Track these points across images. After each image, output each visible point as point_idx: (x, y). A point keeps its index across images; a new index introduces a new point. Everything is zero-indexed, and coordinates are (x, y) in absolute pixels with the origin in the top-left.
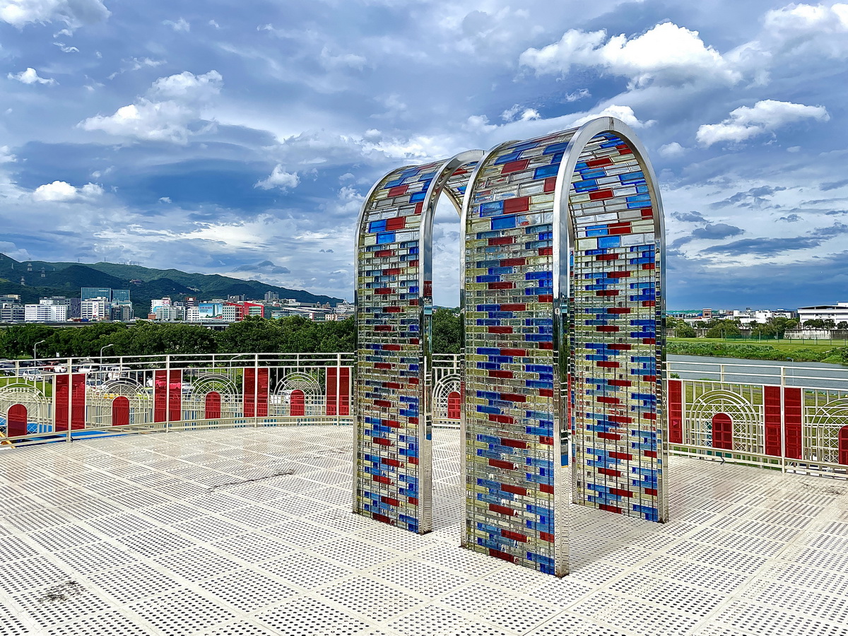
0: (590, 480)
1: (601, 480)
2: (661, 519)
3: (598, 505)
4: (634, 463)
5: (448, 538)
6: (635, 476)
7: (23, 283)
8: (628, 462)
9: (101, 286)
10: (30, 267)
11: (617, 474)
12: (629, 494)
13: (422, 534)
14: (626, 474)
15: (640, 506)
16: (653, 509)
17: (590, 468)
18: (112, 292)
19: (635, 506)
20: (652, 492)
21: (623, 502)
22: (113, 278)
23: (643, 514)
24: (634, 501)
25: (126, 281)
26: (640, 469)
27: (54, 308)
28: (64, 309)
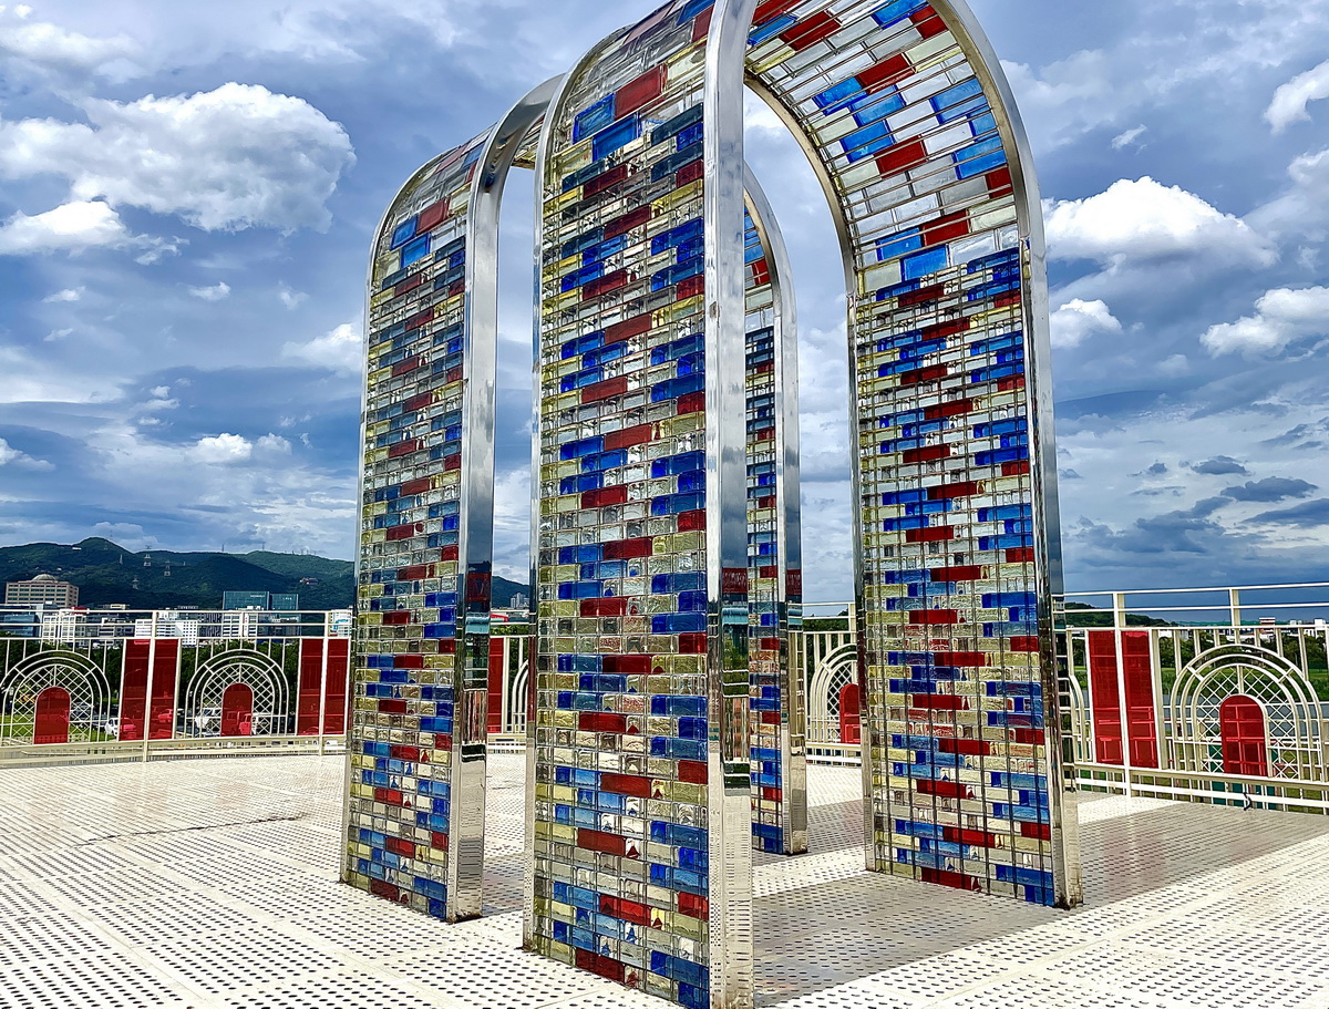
0: (902, 813)
1: (926, 810)
2: (1063, 899)
3: (919, 870)
4: (995, 762)
5: (505, 931)
6: (999, 794)
7: (135, 586)
8: (982, 760)
9: (254, 589)
10: (148, 561)
11: (958, 790)
12: (986, 839)
13: (450, 922)
14: (978, 792)
15: (1014, 868)
16: (1042, 873)
17: (901, 783)
18: (271, 597)
19: (1001, 870)
20: (1037, 831)
21: (975, 862)
22: (274, 576)
23: (1021, 888)
24: (1000, 857)
25: (293, 580)
26: (1009, 774)
27: (180, 625)
28: (194, 625)
